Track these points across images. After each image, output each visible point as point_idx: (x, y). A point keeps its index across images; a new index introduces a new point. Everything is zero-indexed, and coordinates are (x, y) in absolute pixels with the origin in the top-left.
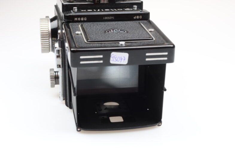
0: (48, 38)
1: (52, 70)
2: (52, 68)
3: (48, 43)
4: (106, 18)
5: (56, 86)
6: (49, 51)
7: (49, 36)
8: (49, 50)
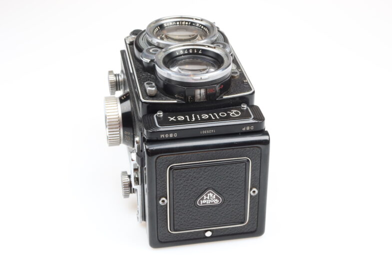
0: (118, 129)
1: (124, 173)
2: (124, 170)
3: (118, 135)
4: (204, 132)
5: (131, 195)
6: (120, 143)
7: (119, 126)
8: (120, 141)
